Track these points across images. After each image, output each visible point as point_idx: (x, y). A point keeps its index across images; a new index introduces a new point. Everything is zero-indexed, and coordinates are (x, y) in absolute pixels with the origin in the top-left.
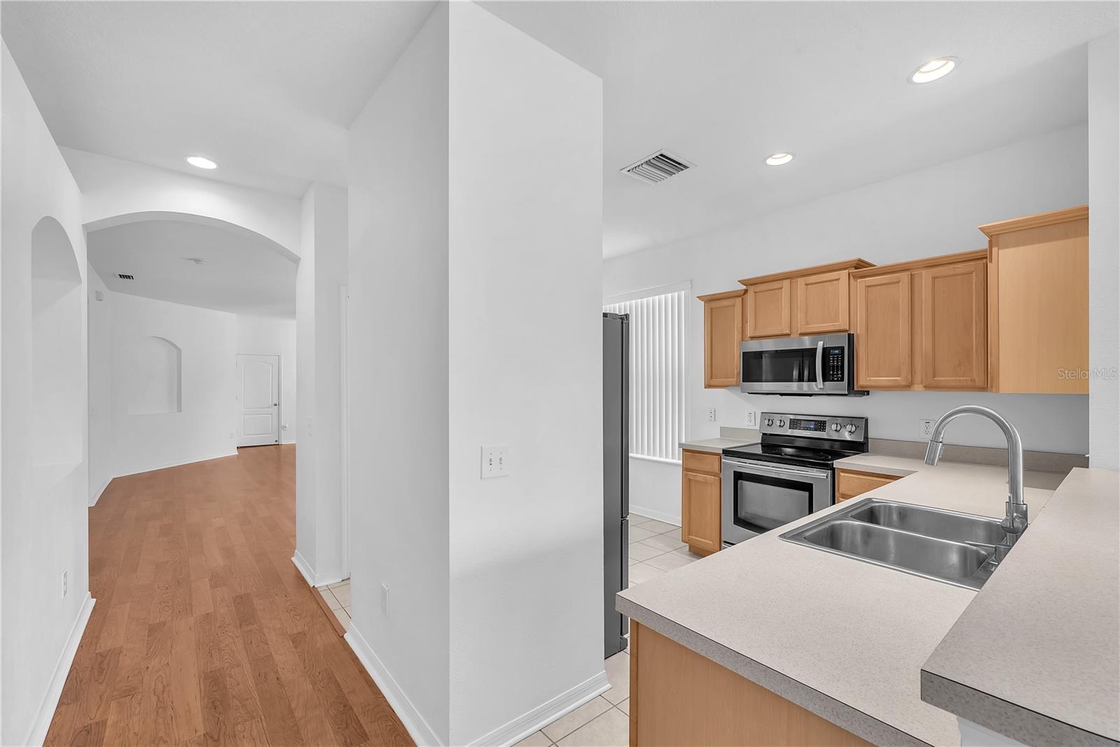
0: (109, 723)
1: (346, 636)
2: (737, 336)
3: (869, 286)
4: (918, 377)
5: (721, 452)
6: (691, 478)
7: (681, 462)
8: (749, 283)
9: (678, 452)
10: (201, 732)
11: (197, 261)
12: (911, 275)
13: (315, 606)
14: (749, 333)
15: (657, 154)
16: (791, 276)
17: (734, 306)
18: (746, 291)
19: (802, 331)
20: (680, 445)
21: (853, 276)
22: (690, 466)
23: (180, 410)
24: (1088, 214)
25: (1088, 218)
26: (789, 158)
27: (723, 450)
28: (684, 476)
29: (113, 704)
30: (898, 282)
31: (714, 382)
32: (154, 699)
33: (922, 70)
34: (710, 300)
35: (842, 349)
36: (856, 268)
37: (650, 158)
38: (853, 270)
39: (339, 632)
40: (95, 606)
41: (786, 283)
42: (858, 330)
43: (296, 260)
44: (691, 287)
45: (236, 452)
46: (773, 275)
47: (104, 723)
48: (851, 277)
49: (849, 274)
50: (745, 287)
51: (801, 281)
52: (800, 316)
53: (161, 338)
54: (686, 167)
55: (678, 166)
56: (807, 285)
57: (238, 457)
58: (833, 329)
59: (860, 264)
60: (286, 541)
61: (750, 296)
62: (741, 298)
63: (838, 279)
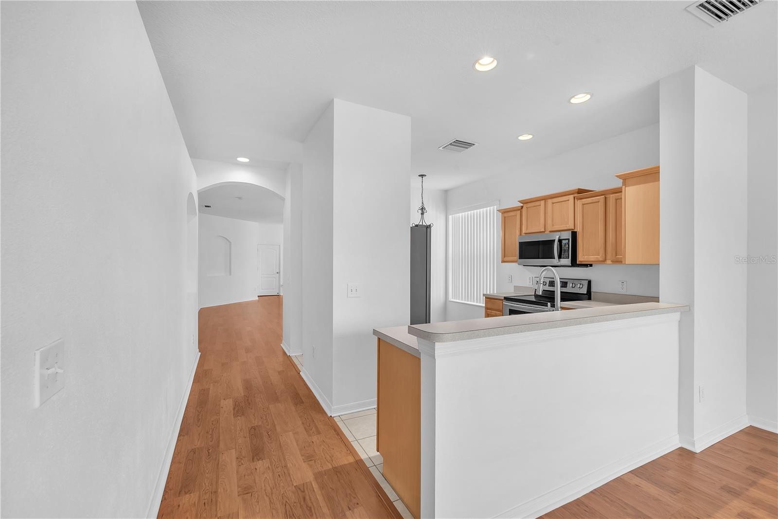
0: (211, 389)
1: (300, 373)
2: (518, 233)
3: (584, 204)
4: (609, 256)
5: (503, 298)
6: (489, 313)
7: (484, 305)
8: (525, 202)
9: (483, 299)
10: (243, 395)
11: (240, 198)
12: (605, 198)
13: (289, 362)
14: (524, 231)
15: (455, 140)
16: (545, 199)
17: (516, 215)
18: (522, 207)
19: (551, 230)
20: (484, 295)
21: (577, 199)
22: (489, 306)
23: (230, 274)
24: (659, 170)
25: (659, 172)
26: (531, 137)
27: (504, 297)
28: (486, 312)
29: (212, 384)
30: (599, 202)
31: (506, 259)
32: (226, 385)
33: (576, 97)
34: (504, 212)
35: (569, 239)
36: (578, 193)
37: (452, 142)
38: (576, 195)
39: (298, 372)
40: (201, 356)
41: (542, 202)
42: (578, 229)
43: (283, 199)
44: (500, 204)
45: (257, 298)
46: (537, 198)
47: (209, 389)
48: (576, 199)
49: (574, 198)
50: (522, 205)
51: (550, 201)
52: (549, 222)
53: (224, 237)
54: (474, 145)
55: (468, 145)
56: (553, 203)
57: (258, 301)
58: (566, 228)
59: (580, 191)
60: (279, 337)
61: (524, 210)
62: (519, 211)
63: (569, 200)
